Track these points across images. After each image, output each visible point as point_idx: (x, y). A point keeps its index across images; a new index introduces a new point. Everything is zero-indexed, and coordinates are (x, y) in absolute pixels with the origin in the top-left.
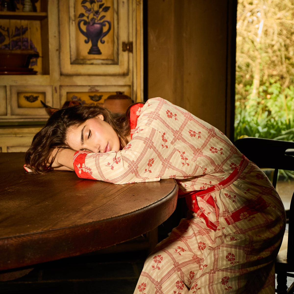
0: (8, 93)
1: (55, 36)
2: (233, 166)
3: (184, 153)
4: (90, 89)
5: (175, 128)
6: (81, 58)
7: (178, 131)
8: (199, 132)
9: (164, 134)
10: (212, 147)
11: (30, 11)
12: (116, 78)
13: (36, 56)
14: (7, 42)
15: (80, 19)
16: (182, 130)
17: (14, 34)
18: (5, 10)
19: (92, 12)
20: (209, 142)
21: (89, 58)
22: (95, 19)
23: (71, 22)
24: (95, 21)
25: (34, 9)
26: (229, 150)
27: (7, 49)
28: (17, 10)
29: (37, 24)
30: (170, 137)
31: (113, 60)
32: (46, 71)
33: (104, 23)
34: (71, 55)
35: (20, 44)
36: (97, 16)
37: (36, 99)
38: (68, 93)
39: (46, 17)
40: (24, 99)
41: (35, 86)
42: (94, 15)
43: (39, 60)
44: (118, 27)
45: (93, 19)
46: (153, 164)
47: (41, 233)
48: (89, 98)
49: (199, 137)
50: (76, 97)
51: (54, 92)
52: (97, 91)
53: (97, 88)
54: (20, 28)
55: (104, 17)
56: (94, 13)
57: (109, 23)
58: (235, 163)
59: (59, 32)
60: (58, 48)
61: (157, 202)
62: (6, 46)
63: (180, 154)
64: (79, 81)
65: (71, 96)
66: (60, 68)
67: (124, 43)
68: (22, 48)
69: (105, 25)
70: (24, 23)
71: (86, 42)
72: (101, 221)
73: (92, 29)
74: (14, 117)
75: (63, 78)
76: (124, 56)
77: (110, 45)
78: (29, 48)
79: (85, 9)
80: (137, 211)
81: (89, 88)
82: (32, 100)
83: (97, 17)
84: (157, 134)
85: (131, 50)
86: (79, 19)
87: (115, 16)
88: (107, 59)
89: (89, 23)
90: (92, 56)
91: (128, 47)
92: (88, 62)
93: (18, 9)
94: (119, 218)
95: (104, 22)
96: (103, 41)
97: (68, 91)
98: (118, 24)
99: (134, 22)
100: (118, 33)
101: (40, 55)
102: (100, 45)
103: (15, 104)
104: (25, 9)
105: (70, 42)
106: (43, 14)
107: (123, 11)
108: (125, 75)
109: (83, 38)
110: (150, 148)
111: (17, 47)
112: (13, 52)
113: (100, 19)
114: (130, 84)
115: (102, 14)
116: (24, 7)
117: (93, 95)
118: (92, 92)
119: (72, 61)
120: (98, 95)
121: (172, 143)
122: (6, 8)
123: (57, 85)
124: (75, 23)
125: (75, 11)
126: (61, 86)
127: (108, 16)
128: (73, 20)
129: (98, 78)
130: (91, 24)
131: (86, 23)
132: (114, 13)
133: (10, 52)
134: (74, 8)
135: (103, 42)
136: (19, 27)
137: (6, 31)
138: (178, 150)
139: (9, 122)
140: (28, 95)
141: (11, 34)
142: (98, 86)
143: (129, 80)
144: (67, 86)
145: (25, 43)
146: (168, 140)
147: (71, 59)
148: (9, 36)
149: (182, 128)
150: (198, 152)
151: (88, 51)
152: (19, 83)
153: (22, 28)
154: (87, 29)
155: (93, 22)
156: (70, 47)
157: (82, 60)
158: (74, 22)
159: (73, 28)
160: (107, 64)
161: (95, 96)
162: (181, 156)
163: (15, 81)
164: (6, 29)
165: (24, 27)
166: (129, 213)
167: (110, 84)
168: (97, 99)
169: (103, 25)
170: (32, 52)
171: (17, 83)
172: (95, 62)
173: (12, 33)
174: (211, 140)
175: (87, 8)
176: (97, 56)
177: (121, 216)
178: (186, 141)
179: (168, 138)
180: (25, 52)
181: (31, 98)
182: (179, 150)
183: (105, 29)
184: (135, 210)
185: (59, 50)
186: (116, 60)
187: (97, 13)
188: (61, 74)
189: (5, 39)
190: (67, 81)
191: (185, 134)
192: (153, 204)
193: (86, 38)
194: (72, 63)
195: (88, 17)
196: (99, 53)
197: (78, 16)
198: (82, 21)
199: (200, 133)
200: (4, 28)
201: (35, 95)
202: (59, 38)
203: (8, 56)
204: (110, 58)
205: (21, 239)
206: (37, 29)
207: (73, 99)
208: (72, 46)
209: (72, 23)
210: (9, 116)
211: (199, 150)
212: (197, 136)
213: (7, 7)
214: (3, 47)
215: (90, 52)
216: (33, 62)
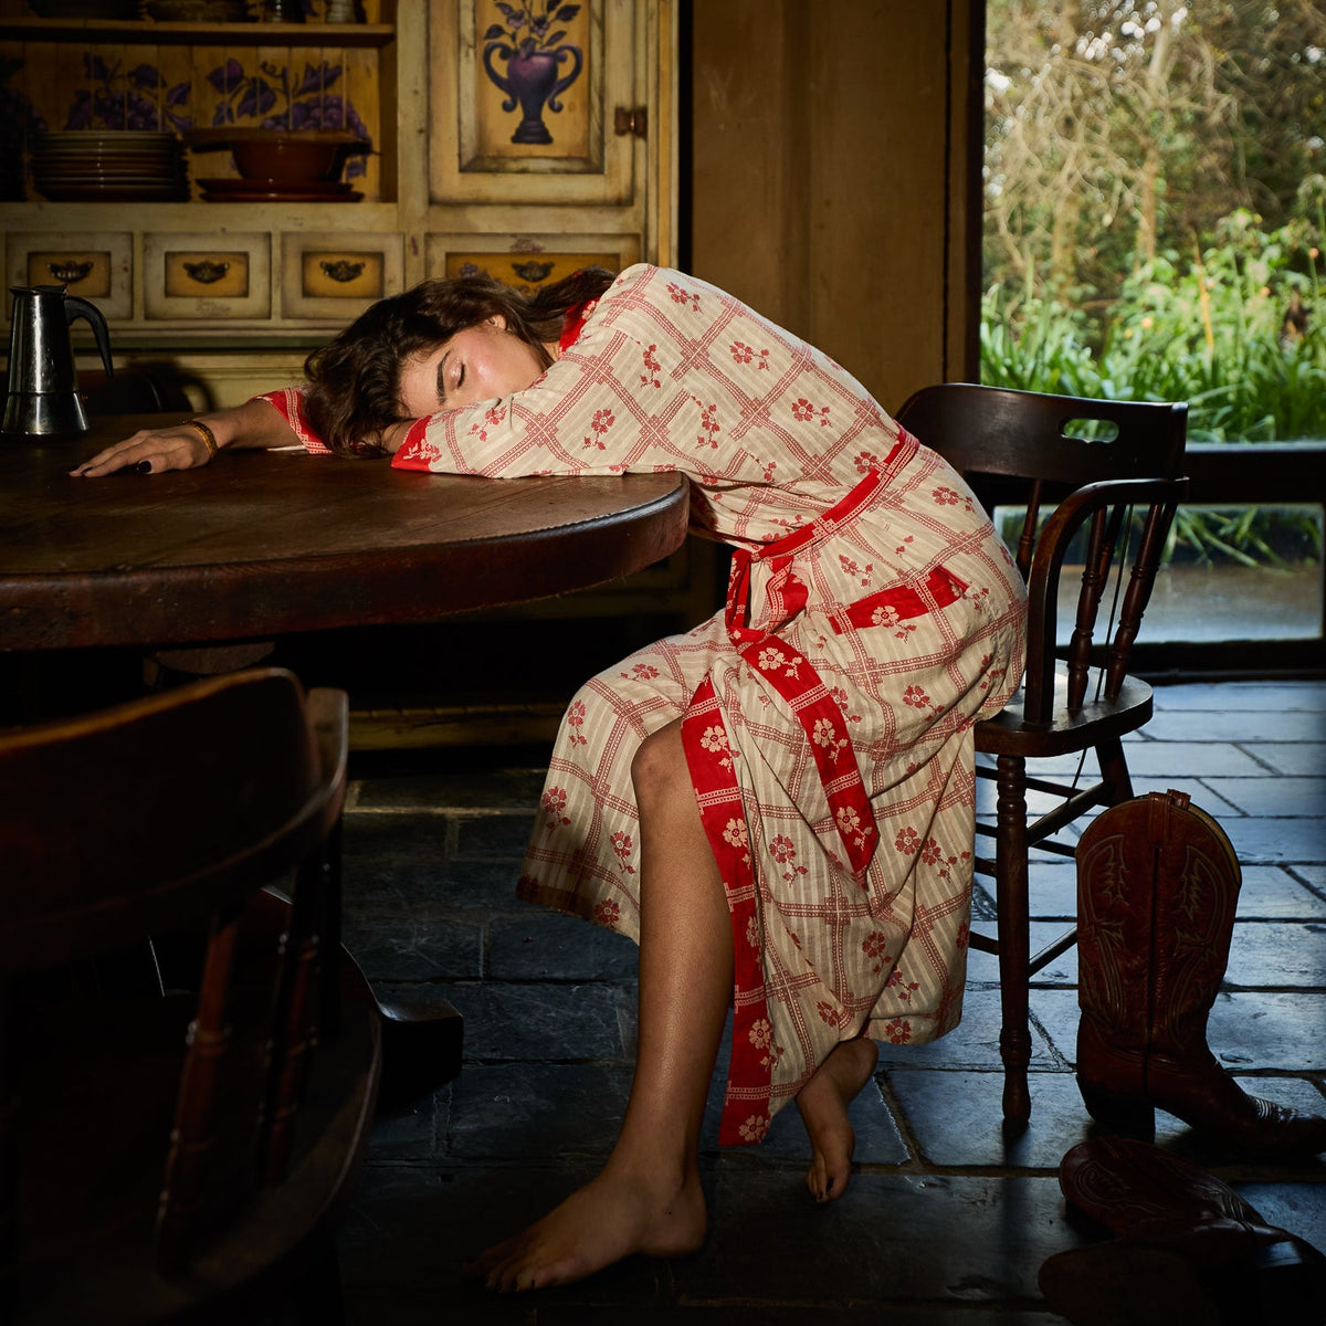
0: (276, 253)
1: (416, 92)
2: (866, 462)
3: (713, 408)
4: (516, 246)
5: (690, 334)
6: (491, 153)
7: (698, 344)
8: (762, 352)
9: (652, 348)
10: (800, 401)
11: (348, 21)
12: (595, 213)
13: (364, 148)
14: (280, 108)
15: (489, 44)
16: (711, 341)
17: (300, 85)
18: (276, 19)
19: (526, 22)
20: (793, 384)
21: (516, 153)
22: (536, 42)
23: (463, 49)
24: (533, 47)
25: (359, 15)
26: (853, 412)
27: (280, 128)
28: (309, 18)
29: (369, 57)
30: (670, 357)
31: (587, 160)
32: (388, 193)
33: (560, 54)
34: (460, 145)
35: (317, 112)
36: (541, 32)
37: (356, 271)
38: (448, 255)
39: (391, 38)
40: (322, 271)
41: (353, 233)
42: (532, 30)
43: (373, 163)
44: (603, 65)
45: (528, 42)
46: (610, 425)
47: (290, 560)
48: (513, 271)
49: (762, 365)
50: (474, 269)
51: (410, 251)
52: (536, 251)
53: (539, 243)
54: (320, 67)
55: (561, 34)
56: (532, 24)
57: (577, 53)
58: (873, 454)
59: (428, 81)
60: (423, 125)
61: (605, 518)
62: (277, 119)
63: (702, 412)
64: (482, 221)
65: (460, 263)
66: (429, 183)
67: (619, 111)
68: (324, 124)
69: (563, 59)
70: (331, 54)
71: (507, 108)
72: (443, 544)
73: (525, 71)
74: (290, 323)
75: (435, 210)
76: (620, 149)
77: (578, 115)
78: (344, 123)
79: (505, 13)
80: (542, 531)
81: (512, 242)
82: (344, 276)
83: (542, 37)
84: (629, 345)
85: (640, 132)
86: (487, 42)
87: (596, 31)
88: (568, 158)
89: (517, 53)
90: (523, 149)
91: (633, 124)
92: (513, 166)
93: (315, 15)
94: (489, 542)
95: (561, 49)
96: (556, 106)
97: (448, 250)
98: (603, 54)
99: (652, 48)
100: (602, 79)
101: (376, 147)
102: (547, 115)
103: (293, 285)
104: (332, 14)
105: (459, 106)
106: (385, 29)
107: (618, 20)
108: (621, 204)
109: (498, 96)
110: (600, 383)
111: (310, 122)
112: (295, 137)
113: (550, 43)
114: (638, 230)
115: (557, 26)
116: (329, 11)
117: (523, 261)
118: (523, 254)
119: (465, 162)
120: (541, 261)
121: (675, 374)
122: (279, 14)
123: (418, 231)
124: (475, 54)
125: (474, 21)
126: (429, 236)
127: (574, 33)
128: (470, 46)
129: (542, 212)
130: (523, 55)
131: (506, 53)
132: (590, 23)
133: (285, 136)
134: (474, 10)
135: (557, 109)
136: (316, 67)
137: (277, 77)
138: (694, 398)
139: (275, 338)
140: (335, 260)
141: (291, 85)
142: (539, 236)
143: (635, 220)
144: (449, 235)
145: (331, 111)
146: (663, 366)
147: (460, 156)
148: (286, 92)
149: (711, 335)
150: (756, 409)
151: (513, 133)
152: (308, 225)
153: (326, 69)
154: (510, 70)
155: (528, 48)
156: (459, 122)
157: (494, 159)
158: (471, 52)
159: (469, 68)
160: (568, 172)
161: (530, 266)
162: (703, 415)
163: (296, 219)
164: (279, 72)
165: (331, 66)
166: (519, 534)
167: (577, 231)
168: (538, 274)
169: (557, 58)
170: (349, 136)
171: (301, 224)
172: (532, 165)
173: (297, 84)
174: (800, 377)
175: (511, 9)
176: (537, 149)
177: (496, 538)
178: (720, 373)
179: (663, 360)
180: (328, 137)
181: (340, 270)
182: (698, 399)
183: (564, 70)
184: (538, 529)
185: (427, 131)
186: (595, 160)
187: (541, 23)
188: (432, 201)
189: (274, 100)
190: (447, 221)
191: (720, 354)
192: (594, 520)
193: (507, 98)
194: (462, 170)
195: (513, 37)
196: (545, 138)
197: (484, 33)
198: (495, 46)
199: (765, 353)
200: (274, 68)
201: (353, 261)
202: (429, 98)
203: (281, 148)
204: (577, 155)
205: (242, 570)
206: (368, 70)
207: (463, 274)
208: (465, 119)
209: (467, 55)
210: (276, 321)
211: (760, 405)
212: (756, 361)
213: (281, 11)
214: (270, 123)
215: (518, 138)
216: (353, 167)
